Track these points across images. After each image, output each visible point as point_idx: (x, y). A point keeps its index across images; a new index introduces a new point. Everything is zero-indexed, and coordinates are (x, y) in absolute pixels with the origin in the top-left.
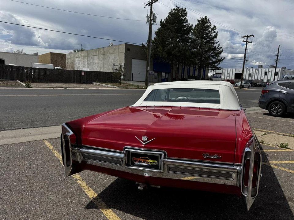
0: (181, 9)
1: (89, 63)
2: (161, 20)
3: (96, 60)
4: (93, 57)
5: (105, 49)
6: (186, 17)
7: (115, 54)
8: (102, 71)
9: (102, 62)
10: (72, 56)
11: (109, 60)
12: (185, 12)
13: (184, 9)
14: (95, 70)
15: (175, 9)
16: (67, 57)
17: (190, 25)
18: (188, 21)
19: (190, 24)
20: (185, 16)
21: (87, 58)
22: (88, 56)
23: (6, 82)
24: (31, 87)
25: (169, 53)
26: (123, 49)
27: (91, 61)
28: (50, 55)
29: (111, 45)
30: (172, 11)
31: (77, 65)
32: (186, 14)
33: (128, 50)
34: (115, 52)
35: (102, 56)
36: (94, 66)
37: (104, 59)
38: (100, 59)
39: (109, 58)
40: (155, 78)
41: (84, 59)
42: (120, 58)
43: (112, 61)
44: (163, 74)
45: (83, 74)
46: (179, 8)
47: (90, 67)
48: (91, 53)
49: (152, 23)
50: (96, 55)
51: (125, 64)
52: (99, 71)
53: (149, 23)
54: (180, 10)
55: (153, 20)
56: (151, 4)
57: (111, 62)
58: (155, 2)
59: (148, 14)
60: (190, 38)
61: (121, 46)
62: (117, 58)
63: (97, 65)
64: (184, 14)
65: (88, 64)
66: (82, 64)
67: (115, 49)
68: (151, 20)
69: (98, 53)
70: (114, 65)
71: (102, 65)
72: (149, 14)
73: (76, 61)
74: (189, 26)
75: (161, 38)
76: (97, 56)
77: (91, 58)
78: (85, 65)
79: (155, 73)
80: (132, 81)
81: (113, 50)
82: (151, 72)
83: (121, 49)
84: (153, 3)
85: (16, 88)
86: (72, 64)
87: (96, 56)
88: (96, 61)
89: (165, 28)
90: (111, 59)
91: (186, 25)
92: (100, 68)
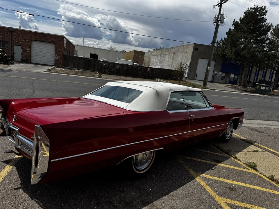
0: (260, 7)
1: (161, 60)
2: (235, 20)
3: (167, 58)
4: (165, 56)
5: (176, 49)
6: (265, 17)
7: (183, 53)
8: (170, 69)
9: (171, 61)
10: (149, 55)
11: (177, 59)
12: (265, 11)
13: (263, 8)
14: (165, 68)
15: (253, 7)
16: (145, 55)
17: (269, 25)
18: (267, 20)
19: (269, 23)
20: (263, 15)
21: (160, 57)
22: (161, 55)
23: (88, 72)
24: (101, 78)
25: (237, 54)
26: (191, 49)
27: (163, 59)
28: (133, 53)
29: (182, 44)
30: (248, 10)
31: (152, 62)
32: (265, 14)
33: (196, 50)
34: (184, 51)
35: (172, 55)
36: (164, 64)
37: (173, 57)
38: (170, 57)
39: (178, 57)
40: (222, 79)
41: (158, 57)
42: (187, 58)
43: (180, 59)
44: (232, 75)
45: (149, 70)
46: (257, 6)
47: (161, 64)
48: (164, 52)
49: (219, 23)
50: (167, 53)
51: (190, 63)
52: (167, 69)
53: (216, 23)
54: (258, 9)
55: (220, 20)
56: (220, 5)
57: (179, 61)
58: (225, 2)
59: (216, 15)
60: (268, 39)
61: (190, 46)
62: (185, 57)
63: (167, 63)
64: (263, 13)
65: (160, 62)
66: (155, 61)
67: (184, 49)
68: (218, 21)
69: (169, 52)
70: (181, 63)
71: (171, 63)
72: (218, 14)
73: (152, 59)
74: (267, 26)
75: (230, 38)
76: (169, 55)
77: (164, 56)
78: (158, 62)
79: (222, 73)
80: (196, 80)
81: (182, 50)
82: (218, 73)
83: (190, 48)
84: (223, 3)
85: (90, 77)
86: (148, 61)
87: (167, 55)
88: (167, 60)
89: (238, 28)
90: (179, 58)
91: (264, 24)
92: (169, 66)
